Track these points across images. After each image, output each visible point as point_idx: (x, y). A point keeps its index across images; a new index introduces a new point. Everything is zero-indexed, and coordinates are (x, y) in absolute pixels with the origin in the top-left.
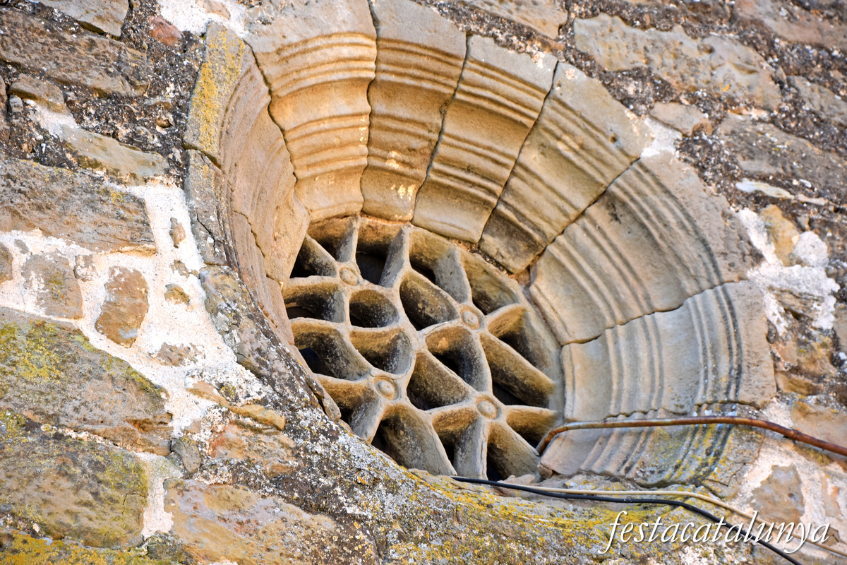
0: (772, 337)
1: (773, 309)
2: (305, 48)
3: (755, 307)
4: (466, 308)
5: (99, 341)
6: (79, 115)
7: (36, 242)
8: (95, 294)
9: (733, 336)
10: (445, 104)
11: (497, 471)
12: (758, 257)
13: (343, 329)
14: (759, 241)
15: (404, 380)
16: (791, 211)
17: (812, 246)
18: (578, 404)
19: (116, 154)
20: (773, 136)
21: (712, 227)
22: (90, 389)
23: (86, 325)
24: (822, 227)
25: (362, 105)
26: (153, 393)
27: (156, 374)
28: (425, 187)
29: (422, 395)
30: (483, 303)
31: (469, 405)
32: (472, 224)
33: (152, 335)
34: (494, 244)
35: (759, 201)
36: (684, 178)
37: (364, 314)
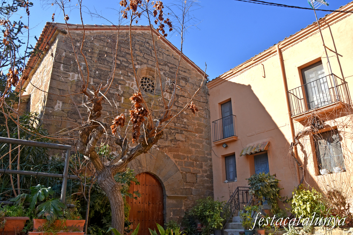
0: (166, 85)
1: (167, 83)
2: (143, 68)
3: (166, 84)
4: (150, 82)
5: (131, 87)
6: (131, 74)
7: (128, 82)
8: (131, 84)
9: (164, 85)
10: (150, 70)
11: (151, 92)
12: (166, 80)
13: (144, 84)
14: (167, 79)
15: (147, 86)
16: (169, 77)
17: (169, 79)
18: (156, 88)
19: (132, 76)
20: (168, 73)
21: (164, 79)
22: (130, 90)
23: (130, 86)
24: (170, 78)
25: (146, 71)
26: (133, 90)
27: (134, 89)
28: (149, 75)
29: (148, 87)
30: (152, 81)
31: (150, 88)
32: (151, 77)
33: (134, 87)
34: (152, 78)
35: (167, 77)
36: (163, 75)
37: (145, 82)
